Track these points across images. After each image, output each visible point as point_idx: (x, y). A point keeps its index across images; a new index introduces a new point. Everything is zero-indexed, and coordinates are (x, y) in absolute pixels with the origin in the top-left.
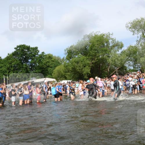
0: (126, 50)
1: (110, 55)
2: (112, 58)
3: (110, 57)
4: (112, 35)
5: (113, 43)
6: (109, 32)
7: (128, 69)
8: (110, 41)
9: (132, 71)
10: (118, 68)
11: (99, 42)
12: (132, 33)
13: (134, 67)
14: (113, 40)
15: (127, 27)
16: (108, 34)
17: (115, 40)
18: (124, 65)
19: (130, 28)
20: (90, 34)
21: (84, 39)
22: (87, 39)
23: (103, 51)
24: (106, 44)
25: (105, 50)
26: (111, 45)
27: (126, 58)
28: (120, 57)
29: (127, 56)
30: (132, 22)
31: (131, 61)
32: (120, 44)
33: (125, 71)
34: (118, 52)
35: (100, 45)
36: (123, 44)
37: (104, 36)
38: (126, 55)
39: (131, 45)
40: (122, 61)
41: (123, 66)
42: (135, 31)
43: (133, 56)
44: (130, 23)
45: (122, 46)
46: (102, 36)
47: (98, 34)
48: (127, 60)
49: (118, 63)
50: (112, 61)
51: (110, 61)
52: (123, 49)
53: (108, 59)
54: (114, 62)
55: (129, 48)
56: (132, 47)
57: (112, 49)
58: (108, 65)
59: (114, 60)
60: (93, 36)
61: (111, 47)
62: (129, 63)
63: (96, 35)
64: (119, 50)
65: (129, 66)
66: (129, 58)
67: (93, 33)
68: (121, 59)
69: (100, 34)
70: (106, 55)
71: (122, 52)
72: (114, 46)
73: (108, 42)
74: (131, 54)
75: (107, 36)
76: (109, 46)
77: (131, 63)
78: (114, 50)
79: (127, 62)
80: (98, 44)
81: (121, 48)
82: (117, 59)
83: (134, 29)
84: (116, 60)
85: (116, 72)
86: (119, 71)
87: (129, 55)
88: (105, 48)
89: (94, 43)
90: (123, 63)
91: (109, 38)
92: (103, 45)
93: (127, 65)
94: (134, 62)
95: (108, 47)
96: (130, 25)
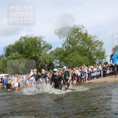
0: (54, 51)
1: (42, 54)
2: (43, 56)
3: (41, 56)
4: (43, 38)
5: (44, 45)
6: (41, 36)
7: (55, 66)
8: (42, 43)
9: (58, 67)
10: (47, 65)
11: (32, 43)
12: (59, 38)
13: (60, 65)
14: (44, 42)
15: (55, 33)
16: (40, 37)
17: (46, 42)
18: (53, 63)
19: (58, 34)
20: (26, 36)
21: (20, 40)
22: (23, 40)
23: (35, 50)
24: (38, 45)
25: (37, 50)
26: (42, 46)
27: (54, 57)
28: (49, 56)
29: (55, 55)
30: (59, 29)
31: (58, 59)
32: (50, 46)
33: (53, 67)
34: (47, 52)
35: (34, 45)
36: (52, 46)
37: (37, 39)
38: (53, 55)
39: (58, 47)
40: (51, 60)
41: (51, 63)
42: (61, 36)
43: (59, 55)
44: (57, 30)
45: (51, 47)
46: (36, 39)
47: (32, 37)
48: (55, 58)
49: (48, 61)
50: (43, 59)
51: (41, 59)
52: (52, 49)
53: (40, 57)
54: (44, 60)
55: (56, 49)
56: (59, 48)
57: (43, 49)
58: (40, 62)
59: (45, 58)
60: (28, 38)
61: (43, 47)
62: (56, 61)
63: (30, 38)
64: (49, 50)
65: (56, 63)
66: (56, 57)
67: (28, 35)
68: (50, 58)
69: (34, 37)
70: (38, 54)
71: (51, 52)
72: (44, 47)
73: (40, 43)
74: (58, 54)
75: (40, 39)
76: (41, 46)
77: (58, 61)
78: (45, 50)
79: (55, 60)
80: (32, 45)
81: (50, 49)
82: (47, 57)
83: (61, 34)
84: (46, 59)
85: (45, 68)
86: (48, 67)
87: (56, 55)
88: (37, 49)
89: (29, 44)
90: (51, 61)
91: (41, 40)
92: (36, 46)
93: (54, 63)
94: (60, 61)
95: (40, 48)
96: (57, 31)
